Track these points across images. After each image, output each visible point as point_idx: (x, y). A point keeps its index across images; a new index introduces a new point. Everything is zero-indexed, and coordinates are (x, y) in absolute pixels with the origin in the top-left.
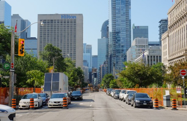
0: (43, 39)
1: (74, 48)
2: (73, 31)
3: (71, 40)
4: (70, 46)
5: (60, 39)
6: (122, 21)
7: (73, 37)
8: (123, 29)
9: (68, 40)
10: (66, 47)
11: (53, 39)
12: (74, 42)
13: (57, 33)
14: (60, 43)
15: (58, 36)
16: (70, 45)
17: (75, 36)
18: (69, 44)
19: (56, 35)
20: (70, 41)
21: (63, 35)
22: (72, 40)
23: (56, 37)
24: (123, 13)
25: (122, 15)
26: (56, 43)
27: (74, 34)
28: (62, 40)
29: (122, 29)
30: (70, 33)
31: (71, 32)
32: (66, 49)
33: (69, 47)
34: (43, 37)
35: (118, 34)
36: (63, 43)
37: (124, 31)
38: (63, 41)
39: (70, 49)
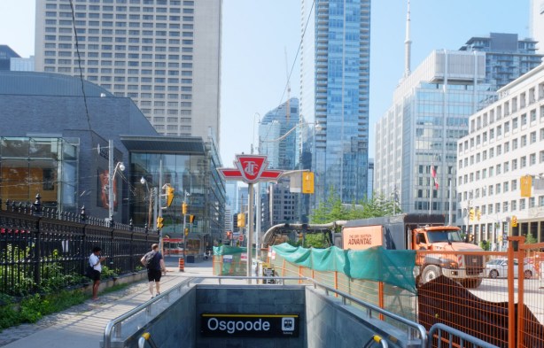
0: (57, 49)
1: (184, 88)
2: (181, 22)
3: (171, 57)
4: (170, 80)
5: (127, 52)
6: (349, 37)
7: (181, 45)
8: (350, 62)
9: (162, 57)
10: (153, 84)
11: (100, 51)
12: (184, 65)
13: (114, 28)
14: (127, 67)
15: (119, 40)
16: (167, 76)
17: (190, 42)
18: (163, 72)
19: (114, 36)
20: (167, 61)
21: (141, 36)
22: (177, 57)
23: (114, 43)
24: (351, 12)
25: (348, 19)
26: (113, 67)
27: (185, 34)
28: (136, 56)
29: (346, 63)
30: (168, 30)
31: (172, 26)
32: (153, 91)
33: (167, 84)
34: (57, 42)
35: (333, 80)
36: (140, 68)
37: (354, 70)
38: (140, 60)
39: (166, 92)
